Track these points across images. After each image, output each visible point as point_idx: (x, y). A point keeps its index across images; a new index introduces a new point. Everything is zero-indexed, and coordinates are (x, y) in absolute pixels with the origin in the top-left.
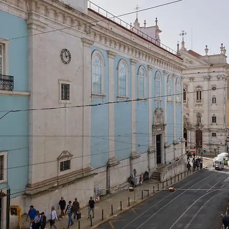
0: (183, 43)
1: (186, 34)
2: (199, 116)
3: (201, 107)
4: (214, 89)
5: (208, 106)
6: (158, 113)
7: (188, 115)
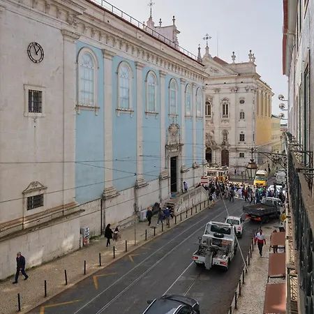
0: (207, 48)
1: (210, 38)
2: (225, 134)
3: (227, 123)
4: (242, 102)
5: (236, 122)
6: (173, 129)
7: (213, 132)
